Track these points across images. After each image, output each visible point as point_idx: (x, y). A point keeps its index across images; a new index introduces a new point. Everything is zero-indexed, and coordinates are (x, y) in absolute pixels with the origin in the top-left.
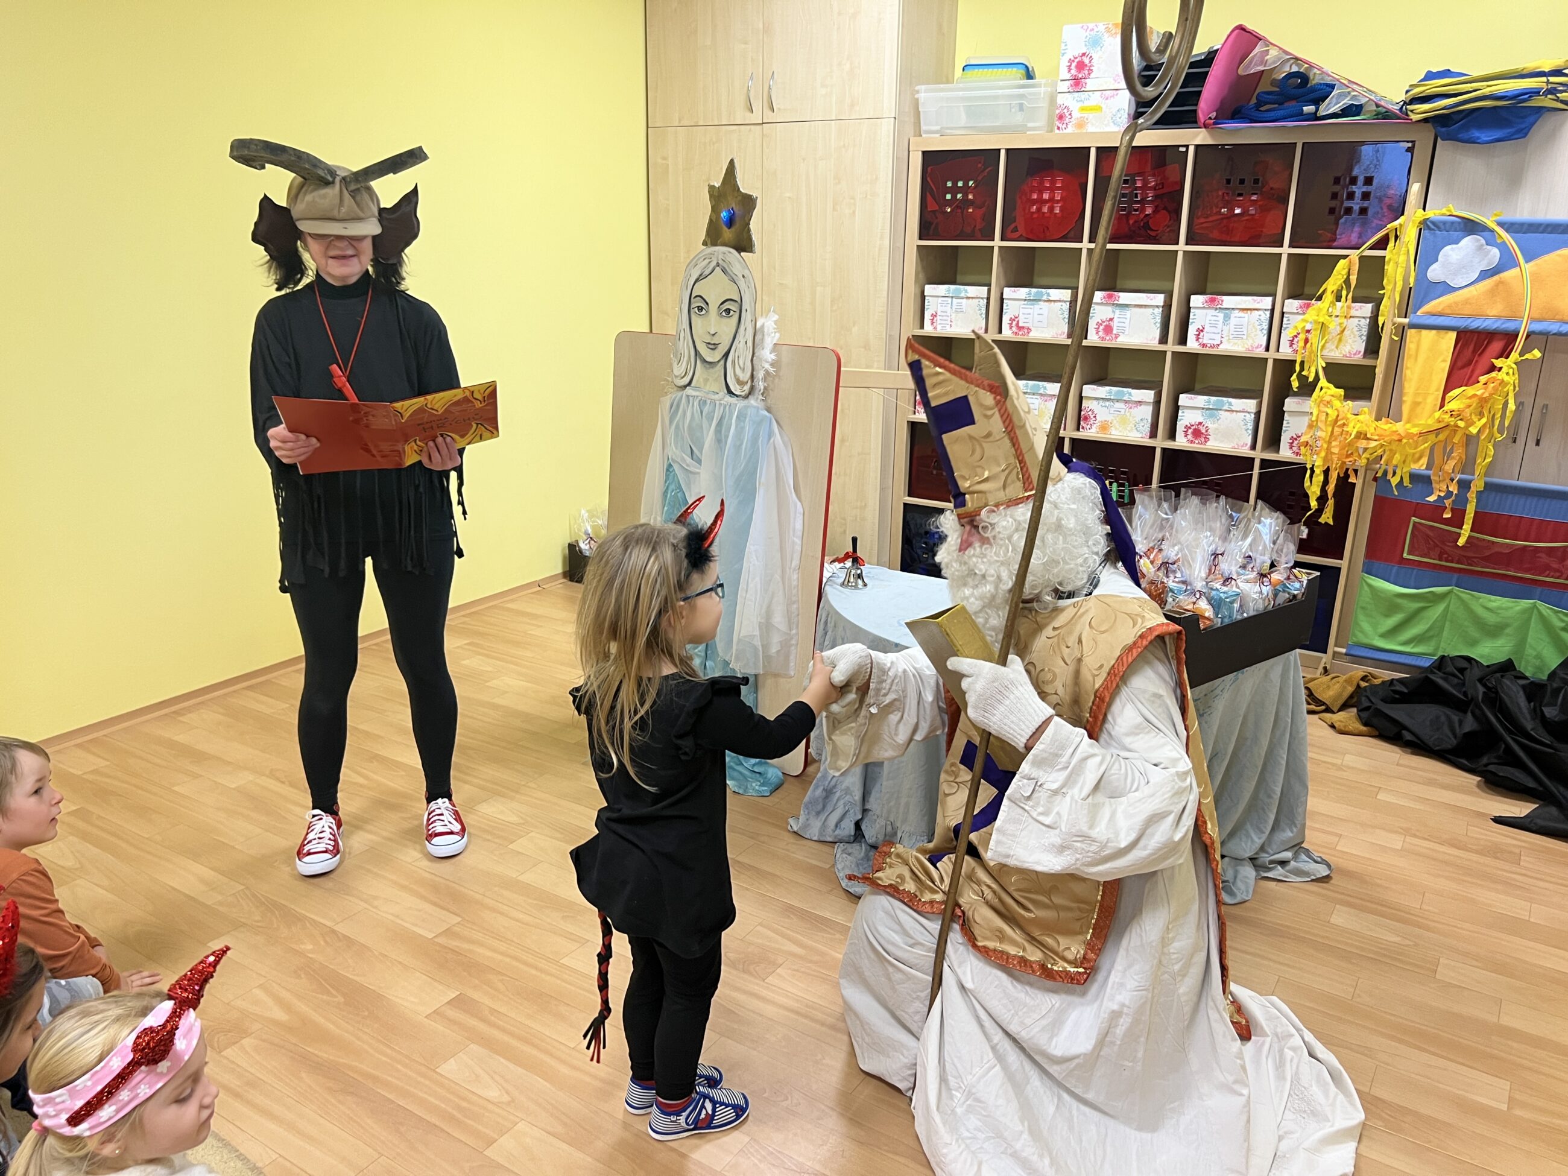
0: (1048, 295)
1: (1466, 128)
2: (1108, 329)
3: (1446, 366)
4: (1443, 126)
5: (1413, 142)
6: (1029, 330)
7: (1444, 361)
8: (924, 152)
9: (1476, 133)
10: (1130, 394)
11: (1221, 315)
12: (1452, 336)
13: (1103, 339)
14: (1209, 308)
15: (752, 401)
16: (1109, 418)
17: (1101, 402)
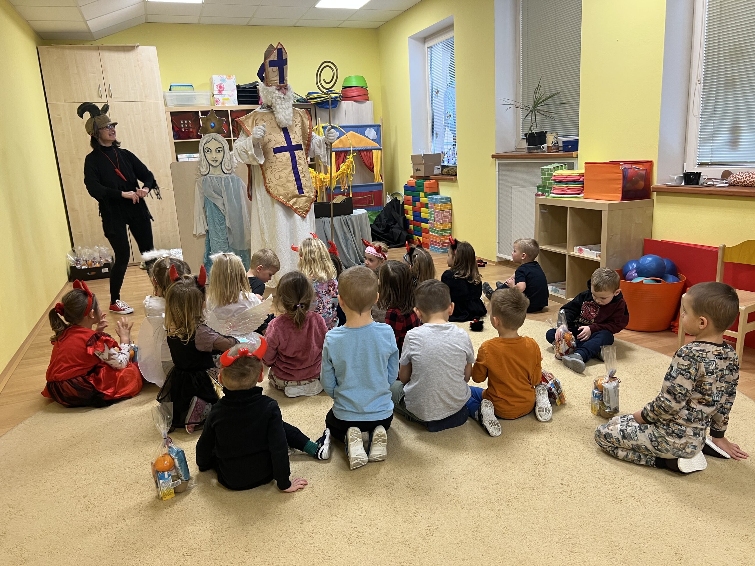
1: (325, 105)
4: (320, 105)
8: (170, 112)
12: (334, 153)
15: (233, 174)
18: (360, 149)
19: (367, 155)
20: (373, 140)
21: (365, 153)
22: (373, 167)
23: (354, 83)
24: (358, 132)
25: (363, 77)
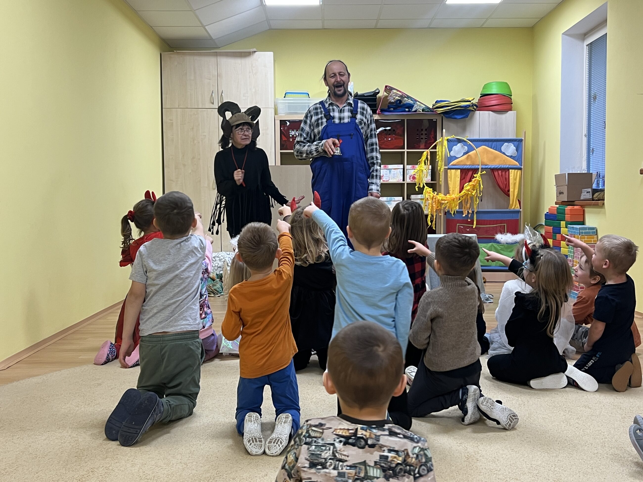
1: (453, 115)
3: (459, 179)
4: (447, 114)
5: (437, 119)
7: (458, 178)
8: (280, 121)
9: (456, 116)
11: (388, 171)
12: (459, 171)
14: (384, 169)
18: (493, 167)
19: (502, 175)
20: (511, 157)
21: (500, 172)
22: (509, 191)
23: (494, 90)
24: (493, 148)
25: (507, 83)
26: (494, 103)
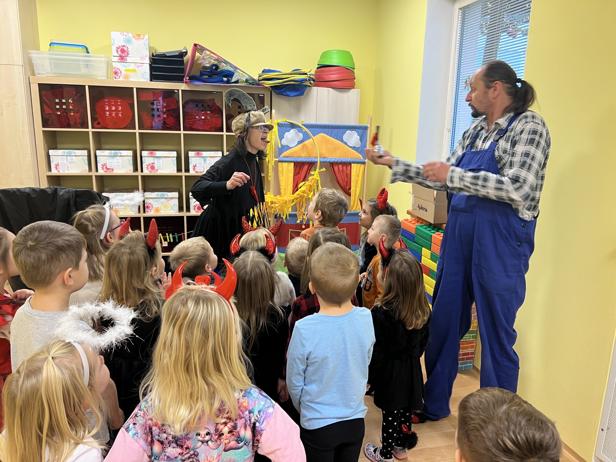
0: (121, 153)
1: (285, 91)
2: (153, 168)
3: (292, 175)
4: (277, 90)
5: (264, 94)
6: (113, 170)
7: (291, 173)
8: (39, 84)
9: (289, 93)
10: (167, 195)
11: (202, 160)
12: (293, 164)
13: (151, 172)
14: (197, 157)
16: (159, 206)
17: (154, 200)
18: (332, 160)
19: (343, 170)
20: (354, 148)
21: (340, 166)
22: (350, 189)
23: (334, 61)
24: (333, 136)
25: (349, 52)
26: (334, 77)
